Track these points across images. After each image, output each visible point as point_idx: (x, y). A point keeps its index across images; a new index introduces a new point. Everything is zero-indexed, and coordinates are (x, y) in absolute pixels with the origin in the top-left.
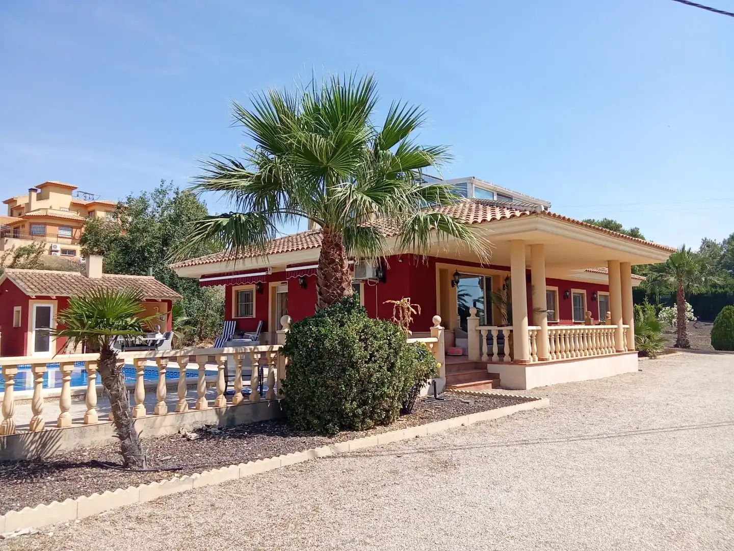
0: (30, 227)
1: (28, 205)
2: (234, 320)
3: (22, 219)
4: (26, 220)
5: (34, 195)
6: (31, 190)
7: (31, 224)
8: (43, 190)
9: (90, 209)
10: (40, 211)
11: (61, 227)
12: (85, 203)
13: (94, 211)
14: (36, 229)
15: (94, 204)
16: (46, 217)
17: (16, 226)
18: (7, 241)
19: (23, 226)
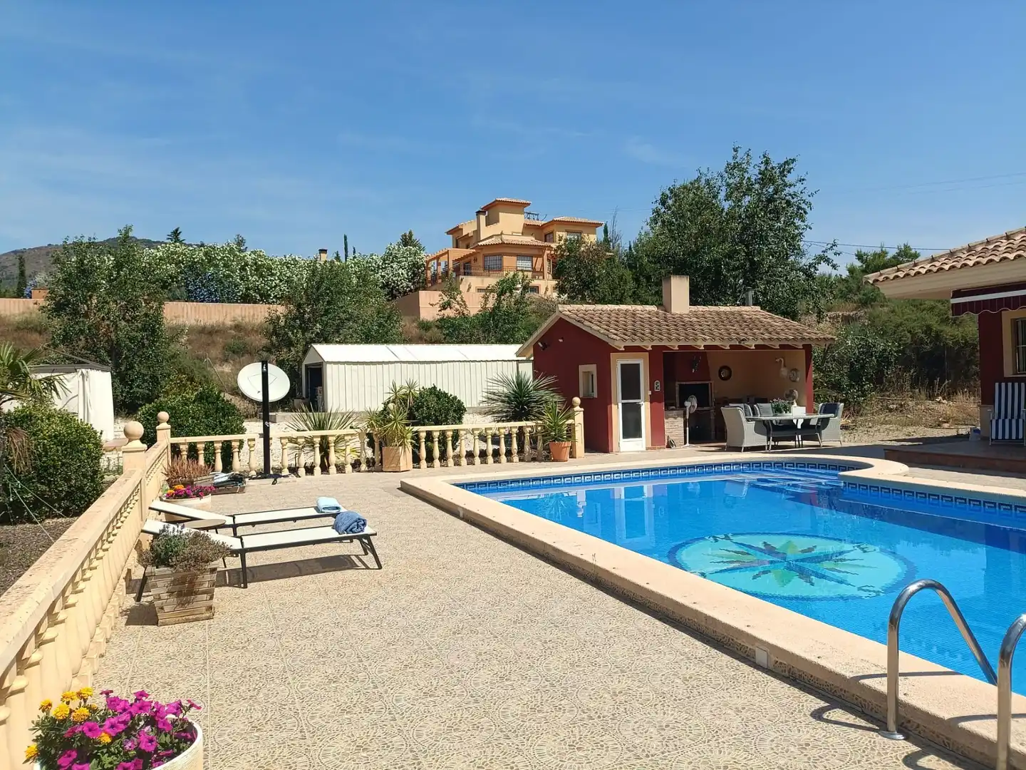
0: (484, 261)
1: (477, 232)
2: (1013, 380)
3: (474, 250)
4: (479, 251)
5: (483, 218)
6: (478, 213)
7: (485, 256)
8: (490, 212)
9: (547, 231)
10: (493, 239)
11: (519, 256)
12: (540, 223)
13: (552, 233)
14: (491, 262)
15: (553, 222)
16: (503, 244)
17: (466, 260)
18: (462, 280)
19: (476, 260)
